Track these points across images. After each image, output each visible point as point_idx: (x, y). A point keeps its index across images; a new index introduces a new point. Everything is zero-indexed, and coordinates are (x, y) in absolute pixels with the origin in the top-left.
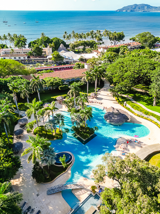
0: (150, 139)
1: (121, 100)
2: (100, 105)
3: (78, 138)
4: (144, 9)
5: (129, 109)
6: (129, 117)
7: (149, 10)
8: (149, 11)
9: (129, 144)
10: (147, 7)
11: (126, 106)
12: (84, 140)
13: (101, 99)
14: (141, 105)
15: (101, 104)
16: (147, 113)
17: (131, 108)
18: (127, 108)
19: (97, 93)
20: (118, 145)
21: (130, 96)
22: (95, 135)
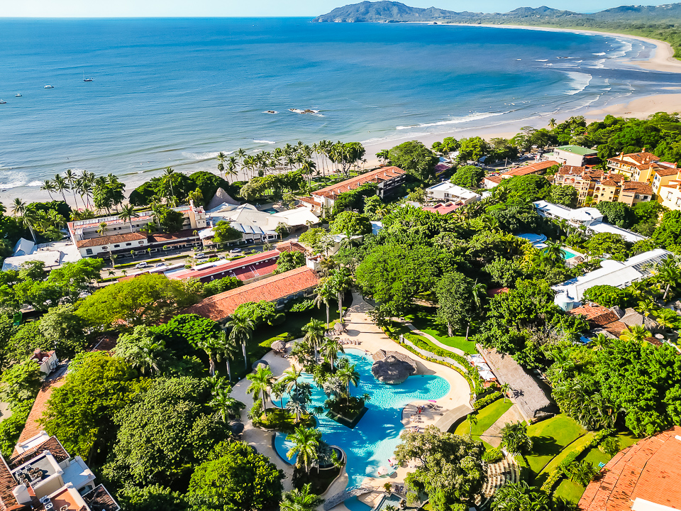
0: (451, 399)
1: (392, 330)
2: (357, 346)
3: (340, 420)
4: (391, 15)
5: (410, 349)
6: (414, 366)
7: (406, 16)
8: (404, 20)
9: (422, 414)
10: (399, 10)
11: (403, 342)
12: (351, 421)
13: (355, 333)
14: (429, 336)
15: (359, 344)
16: (441, 353)
17: (413, 346)
18: (406, 347)
19: (345, 319)
20: (407, 419)
21: (407, 320)
22: (366, 409)
